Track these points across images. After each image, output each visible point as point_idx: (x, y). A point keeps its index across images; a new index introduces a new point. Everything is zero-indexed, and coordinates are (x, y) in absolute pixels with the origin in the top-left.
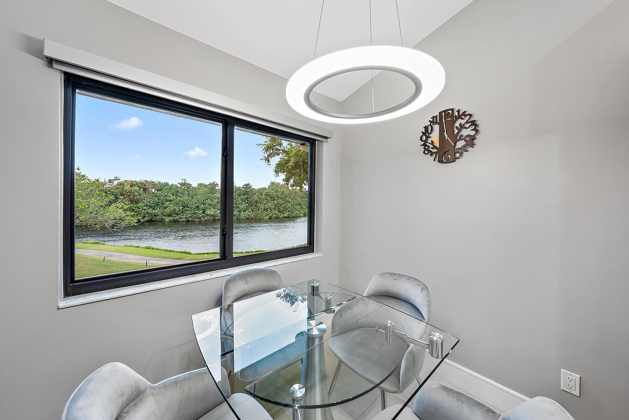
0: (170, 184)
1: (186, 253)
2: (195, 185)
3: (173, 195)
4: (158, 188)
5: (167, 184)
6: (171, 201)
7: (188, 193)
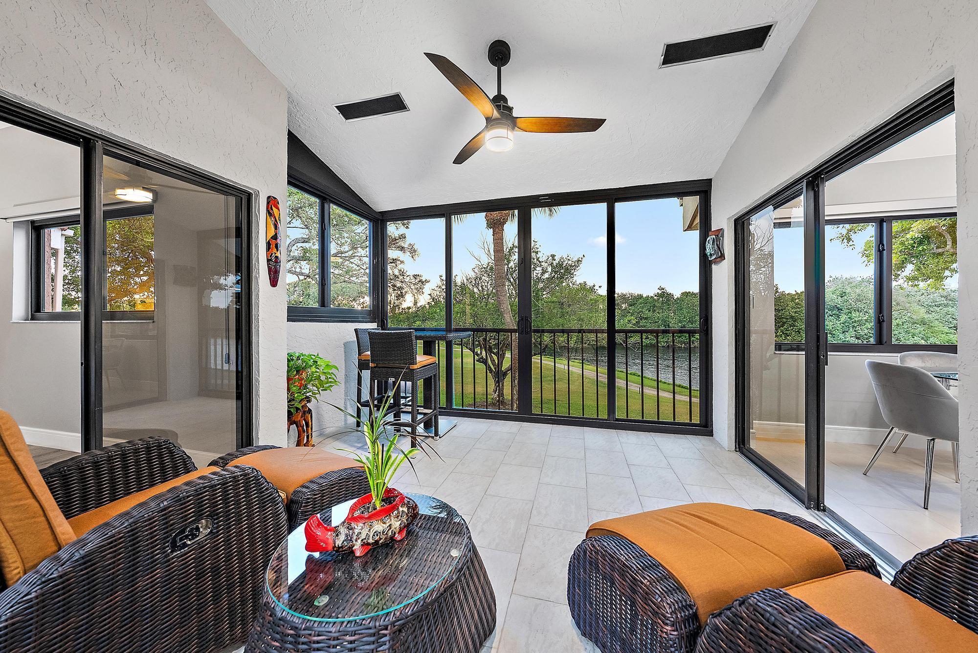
0: (644, 296)
1: (682, 387)
2: (677, 294)
3: (649, 311)
4: (630, 303)
5: (641, 296)
6: (646, 318)
7: (668, 308)
